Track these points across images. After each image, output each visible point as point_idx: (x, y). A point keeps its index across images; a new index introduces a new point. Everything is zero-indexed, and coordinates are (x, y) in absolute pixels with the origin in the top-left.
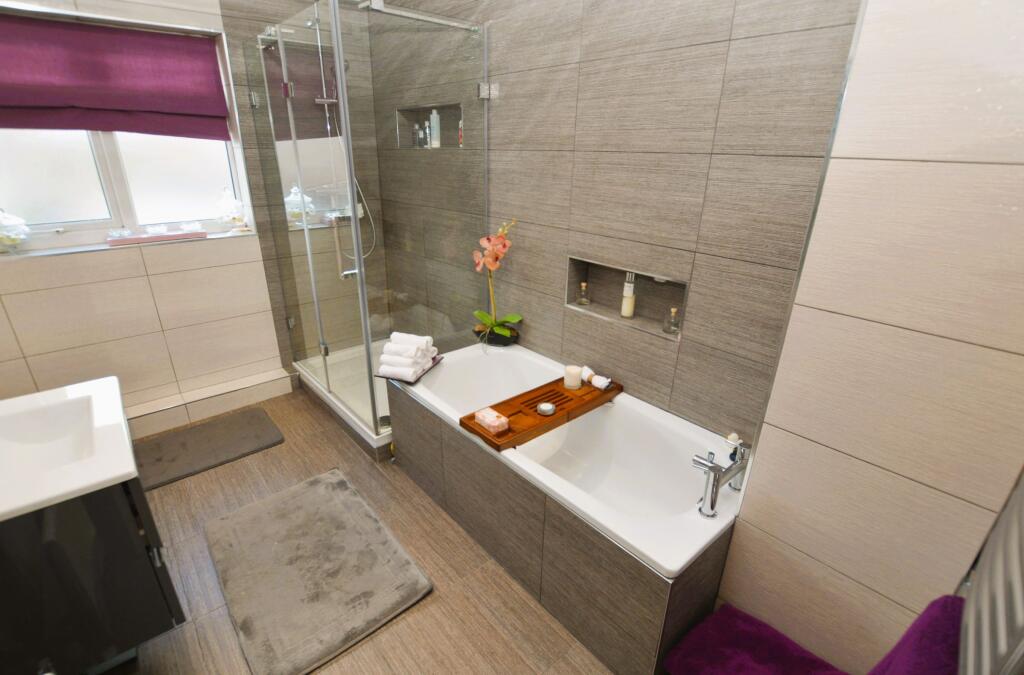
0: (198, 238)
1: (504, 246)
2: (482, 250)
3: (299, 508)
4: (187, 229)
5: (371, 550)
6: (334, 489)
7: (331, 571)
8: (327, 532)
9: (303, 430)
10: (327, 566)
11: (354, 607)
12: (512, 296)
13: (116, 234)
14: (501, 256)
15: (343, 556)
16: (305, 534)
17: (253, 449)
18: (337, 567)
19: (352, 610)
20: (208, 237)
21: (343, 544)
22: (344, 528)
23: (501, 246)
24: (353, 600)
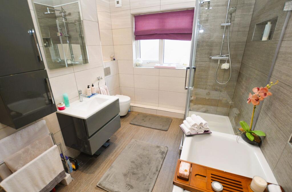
0: (174, 68)
1: (265, 94)
2: (253, 93)
3: (148, 150)
4: (172, 66)
5: (146, 177)
6: (160, 152)
7: (134, 172)
8: (145, 162)
9: (174, 131)
10: (135, 170)
11: (126, 187)
12: (266, 122)
13: (159, 65)
14: (261, 99)
15: (140, 172)
16: (141, 158)
17: (159, 128)
18: (136, 173)
19: (125, 187)
20: (176, 68)
21: (144, 169)
22: (149, 165)
23: (263, 94)
24: (128, 185)
